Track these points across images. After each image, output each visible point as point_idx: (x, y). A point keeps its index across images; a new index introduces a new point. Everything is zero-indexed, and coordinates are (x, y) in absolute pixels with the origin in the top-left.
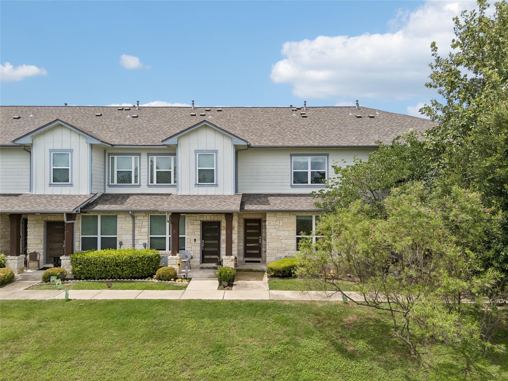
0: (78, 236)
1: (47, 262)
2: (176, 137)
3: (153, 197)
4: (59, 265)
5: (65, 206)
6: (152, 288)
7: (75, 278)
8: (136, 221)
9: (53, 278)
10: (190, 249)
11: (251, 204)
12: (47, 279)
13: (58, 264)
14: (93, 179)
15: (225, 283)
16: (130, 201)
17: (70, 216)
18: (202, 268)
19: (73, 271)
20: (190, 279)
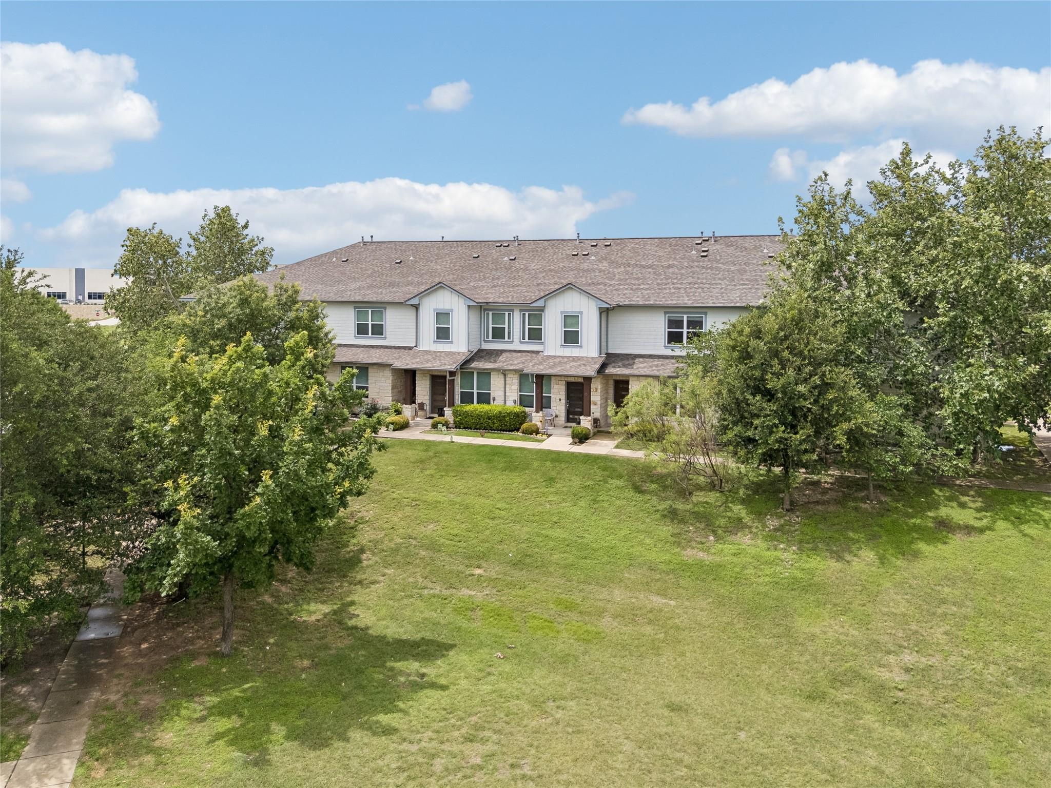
0: (458, 390)
1: (432, 412)
2: (543, 299)
3: (524, 354)
4: (444, 416)
5: (448, 364)
6: (516, 439)
7: (456, 427)
8: (507, 379)
9: (440, 426)
10: (555, 408)
11: (614, 367)
12: (434, 426)
13: (441, 414)
14: (471, 337)
15: (577, 440)
16: (502, 358)
17: (452, 373)
18: (566, 427)
19: (454, 421)
20: (550, 435)
